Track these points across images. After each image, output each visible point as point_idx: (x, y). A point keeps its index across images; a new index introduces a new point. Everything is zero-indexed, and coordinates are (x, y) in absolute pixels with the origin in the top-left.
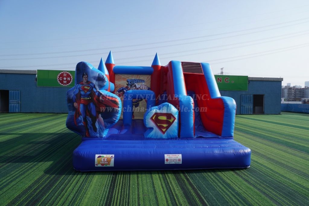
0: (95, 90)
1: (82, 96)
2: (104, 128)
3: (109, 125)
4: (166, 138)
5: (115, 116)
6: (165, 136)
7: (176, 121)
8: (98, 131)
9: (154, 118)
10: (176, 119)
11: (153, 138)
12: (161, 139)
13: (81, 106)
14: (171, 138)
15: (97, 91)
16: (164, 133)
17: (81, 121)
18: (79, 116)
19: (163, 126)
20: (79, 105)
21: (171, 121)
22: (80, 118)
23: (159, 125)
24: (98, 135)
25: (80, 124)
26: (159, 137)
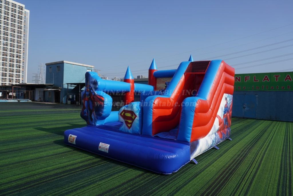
0: (92, 91)
1: (86, 96)
2: (97, 119)
3: (99, 117)
4: (132, 133)
5: (101, 110)
6: (131, 131)
7: (137, 118)
8: (93, 121)
9: (122, 114)
10: (137, 116)
11: (123, 132)
12: (128, 133)
13: (86, 102)
14: (135, 134)
15: (93, 92)
16: (129, 128)
17: (86, 112)
18: (84, 109)
19: (128, 122)
20: (84, 102)
21: (133, 117)
22: (85, 111)
23: (125, 120)
24: (93, 124)
25: (85, 115)
26: (126, 131)
